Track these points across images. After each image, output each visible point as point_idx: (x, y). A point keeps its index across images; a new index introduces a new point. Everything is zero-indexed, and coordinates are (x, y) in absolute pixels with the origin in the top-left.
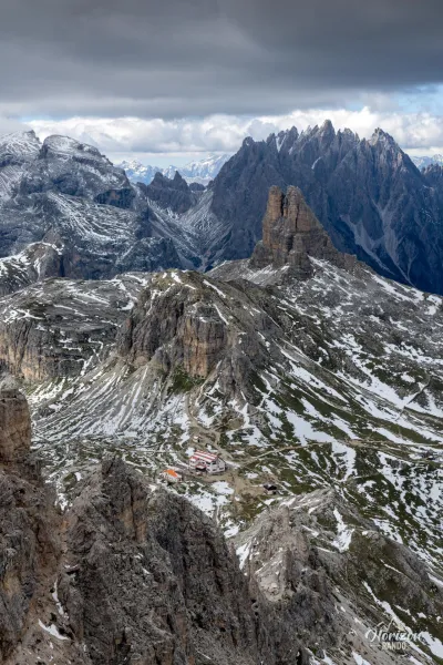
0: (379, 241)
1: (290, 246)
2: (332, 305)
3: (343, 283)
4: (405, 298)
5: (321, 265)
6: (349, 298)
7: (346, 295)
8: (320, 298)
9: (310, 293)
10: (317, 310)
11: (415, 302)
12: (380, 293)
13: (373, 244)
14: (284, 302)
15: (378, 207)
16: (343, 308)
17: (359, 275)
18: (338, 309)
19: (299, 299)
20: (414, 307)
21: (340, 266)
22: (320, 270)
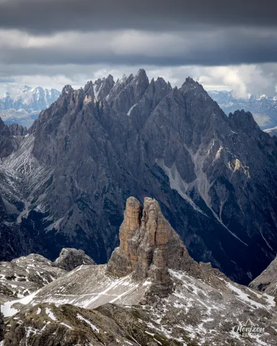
0: (192, 184)
1: (150, 260)
2: (194, 322)
3: (201, 296)
4: (259, 305)
5: (180, 277)
6: (209, 312)
7: (205, 310)
8: (183, 317)
9: (172, 310)
10: (182, 331)
11: (268, 308)
12: (237, 304)
13: (187, 187)
14: (151, 325)
15: (190, 151)
16: (205, 326)
17: (215, 285)
18: (200, 326)
19: (164, 319)
20: (268, 315)
21: (197, 275)
22: (180, 283)
